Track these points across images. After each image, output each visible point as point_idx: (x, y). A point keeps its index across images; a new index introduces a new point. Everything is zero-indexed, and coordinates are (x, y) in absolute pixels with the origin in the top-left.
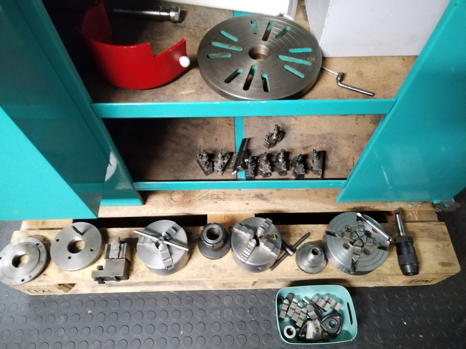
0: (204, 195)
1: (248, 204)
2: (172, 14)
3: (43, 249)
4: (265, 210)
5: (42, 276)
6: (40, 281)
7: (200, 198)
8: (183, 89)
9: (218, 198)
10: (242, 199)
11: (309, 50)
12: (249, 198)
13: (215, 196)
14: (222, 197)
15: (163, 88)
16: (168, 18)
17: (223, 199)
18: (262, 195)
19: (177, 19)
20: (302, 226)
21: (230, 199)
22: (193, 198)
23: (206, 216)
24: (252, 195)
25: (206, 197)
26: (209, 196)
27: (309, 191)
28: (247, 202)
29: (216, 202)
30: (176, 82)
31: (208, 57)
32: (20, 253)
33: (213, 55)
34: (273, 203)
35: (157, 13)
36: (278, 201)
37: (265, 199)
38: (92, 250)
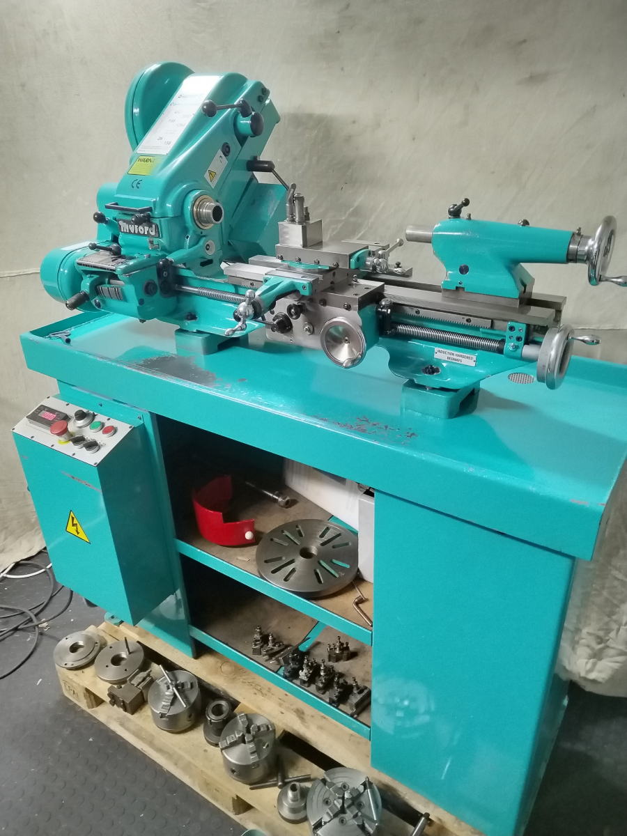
0: (251, 681)
1: (282, 713)
2: (280, 499)
3: (97, 649)
4: (293, 730)
5: (80, 672)
6: (76, 675)
7: (245, 681)
8: (243, 555)
9: (260, 691)
10: (280, 705)
11: (348, 566)
12: (287, 708)
13: (259, 688)
14: (264, 692)
15: (230, 548)
16: (276, 501)
17: (264, 695)
18: (303, 713)
19: (282, 504)
20: (315, 767)
21: (269, 698)
22: (239, 677)
23: (239, 703)
24: (294, 707)
25: (250, 684)
26: (254, 685)
27: (352, 737)
28: (283, 710)
29: (256, 694)
30: (243, 549)
31: (272, 540)
32: (81, 643)
33: (276, 540)
34: (307, 728)
35: (271, 495)
36: (313, 728)
37: (302, 719)
38: (126, 670)
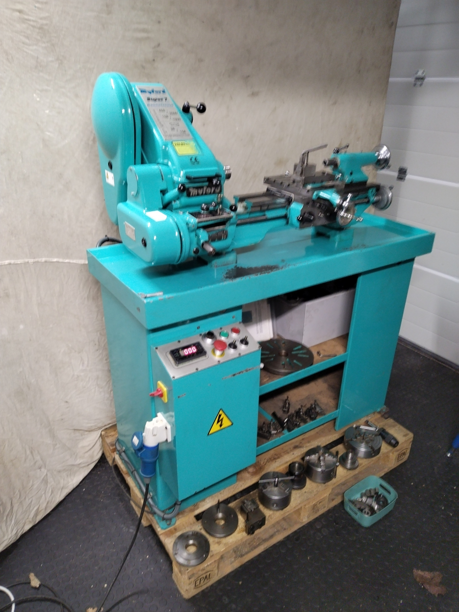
0: (266, 461)
9: (275, 458)
10: (288, 453)
11: (301, 347)
12: (291, 451)
13: (273, 458)
17: (279, 458)
18: (297, 446)
21: (281, 456)
22: (261, 465)
24: (292, 448)
28: (292, 453)
29: (275, 462)
34: (306, 447)
37: (301, 447)
